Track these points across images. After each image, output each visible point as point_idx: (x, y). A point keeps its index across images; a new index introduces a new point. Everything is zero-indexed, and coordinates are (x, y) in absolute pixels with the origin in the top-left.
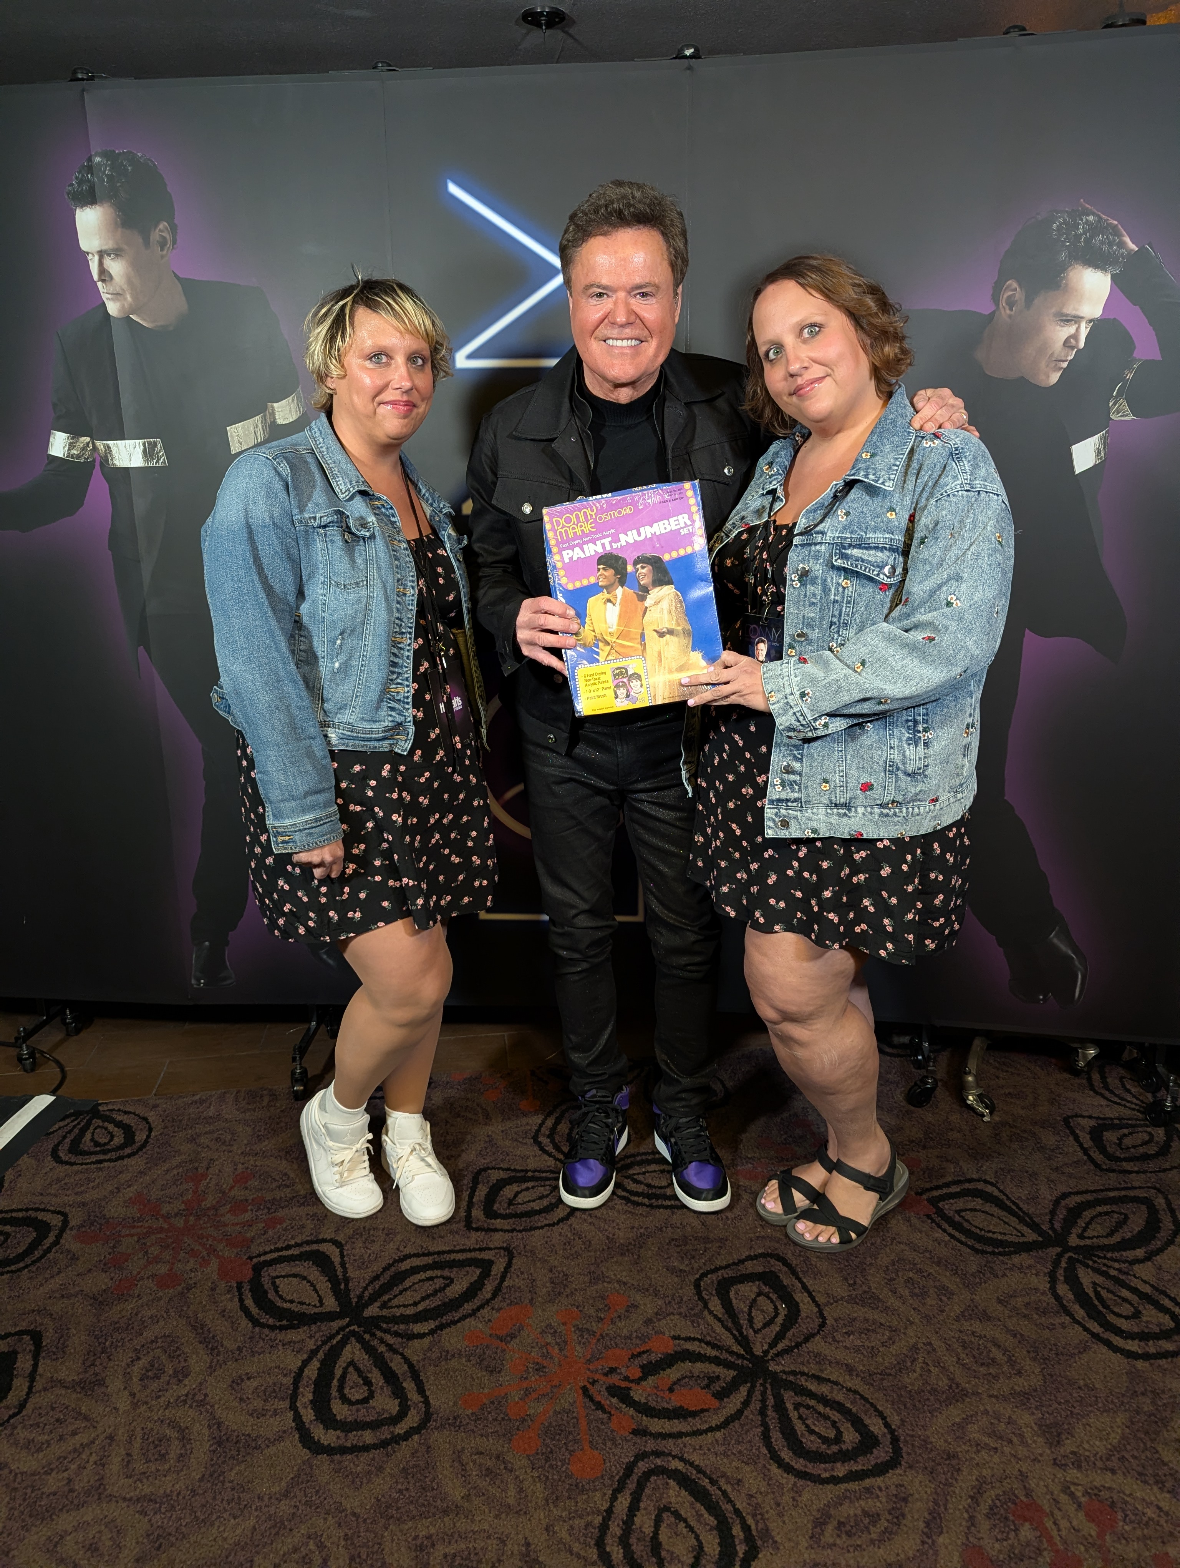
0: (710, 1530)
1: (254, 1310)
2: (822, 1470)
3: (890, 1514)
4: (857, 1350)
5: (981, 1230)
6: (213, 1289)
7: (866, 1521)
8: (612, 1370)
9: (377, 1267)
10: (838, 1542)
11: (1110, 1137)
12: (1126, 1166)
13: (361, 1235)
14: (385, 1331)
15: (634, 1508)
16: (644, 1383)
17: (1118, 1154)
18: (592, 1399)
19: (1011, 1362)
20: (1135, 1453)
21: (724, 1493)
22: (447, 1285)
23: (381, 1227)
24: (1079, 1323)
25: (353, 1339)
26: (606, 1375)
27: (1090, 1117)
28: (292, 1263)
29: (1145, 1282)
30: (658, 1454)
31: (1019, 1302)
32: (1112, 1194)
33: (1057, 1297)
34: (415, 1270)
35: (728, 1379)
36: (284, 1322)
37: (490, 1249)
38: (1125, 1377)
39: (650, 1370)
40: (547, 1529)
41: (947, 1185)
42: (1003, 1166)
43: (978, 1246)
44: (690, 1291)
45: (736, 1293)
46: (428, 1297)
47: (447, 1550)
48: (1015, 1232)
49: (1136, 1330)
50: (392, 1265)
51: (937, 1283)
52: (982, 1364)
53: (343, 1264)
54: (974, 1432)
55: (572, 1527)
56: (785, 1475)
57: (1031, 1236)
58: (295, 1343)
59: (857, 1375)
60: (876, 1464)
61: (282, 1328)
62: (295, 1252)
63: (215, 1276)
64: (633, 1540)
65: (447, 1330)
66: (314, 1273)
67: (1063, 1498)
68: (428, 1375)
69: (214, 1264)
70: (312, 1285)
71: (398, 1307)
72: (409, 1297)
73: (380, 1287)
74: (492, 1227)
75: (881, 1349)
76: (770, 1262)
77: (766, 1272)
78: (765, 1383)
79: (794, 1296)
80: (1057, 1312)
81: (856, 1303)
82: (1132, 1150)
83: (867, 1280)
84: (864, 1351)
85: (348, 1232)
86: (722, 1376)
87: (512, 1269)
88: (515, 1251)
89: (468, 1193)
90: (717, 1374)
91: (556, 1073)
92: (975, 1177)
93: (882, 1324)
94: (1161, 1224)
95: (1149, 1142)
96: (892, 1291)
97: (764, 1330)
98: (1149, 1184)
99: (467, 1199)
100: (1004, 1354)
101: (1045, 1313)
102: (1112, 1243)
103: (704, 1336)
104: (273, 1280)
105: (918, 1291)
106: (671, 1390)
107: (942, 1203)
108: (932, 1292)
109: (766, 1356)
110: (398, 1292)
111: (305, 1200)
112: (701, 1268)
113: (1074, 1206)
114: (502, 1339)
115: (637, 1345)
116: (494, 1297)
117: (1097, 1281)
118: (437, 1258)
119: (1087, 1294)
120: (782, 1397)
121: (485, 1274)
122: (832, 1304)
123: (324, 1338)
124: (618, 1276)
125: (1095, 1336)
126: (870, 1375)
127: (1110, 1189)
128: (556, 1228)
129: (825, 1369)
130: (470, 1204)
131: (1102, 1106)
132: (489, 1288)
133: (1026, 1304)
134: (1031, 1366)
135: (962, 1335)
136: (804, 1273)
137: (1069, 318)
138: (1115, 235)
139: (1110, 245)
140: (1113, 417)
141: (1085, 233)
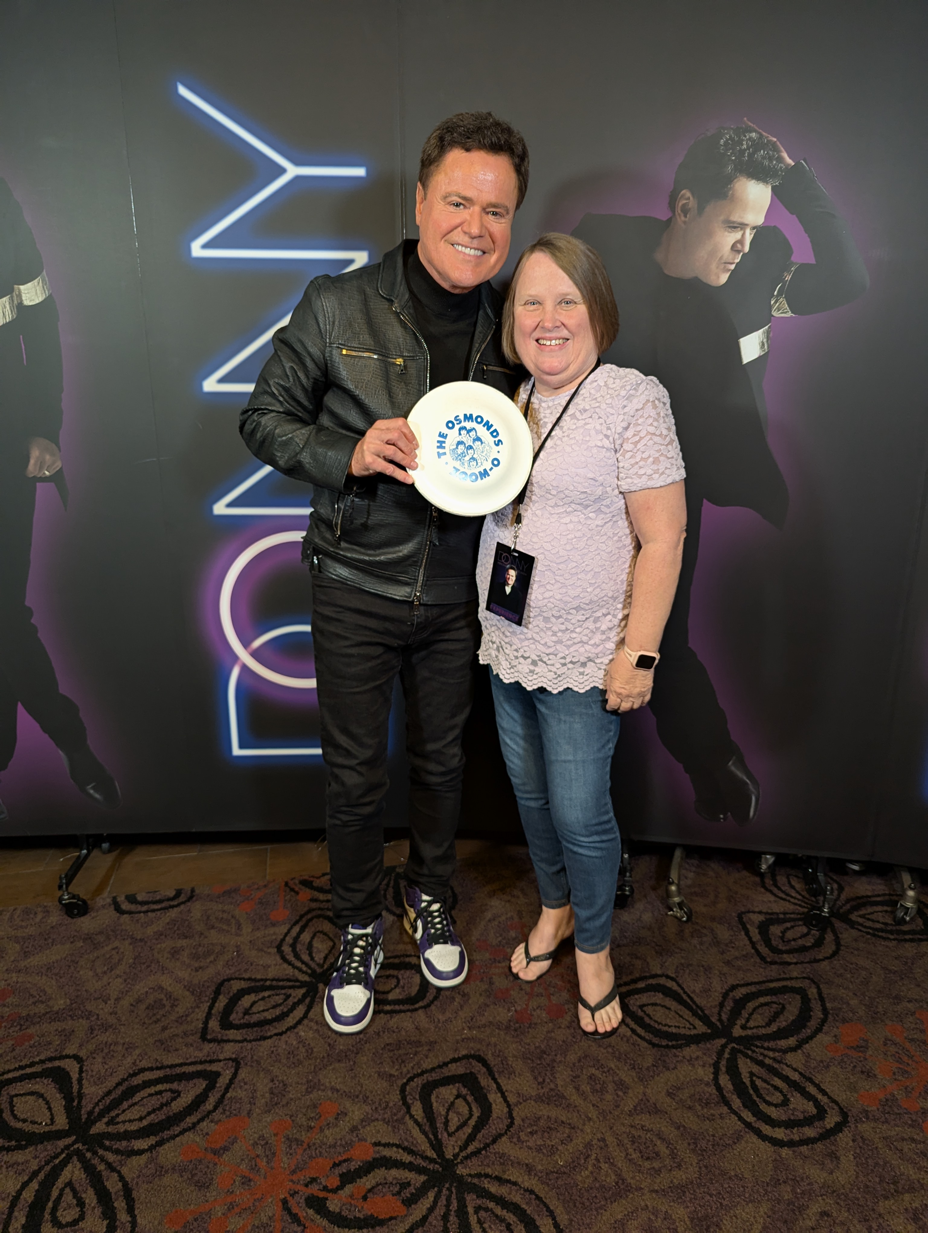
4: (539, 1150)
5: (659, 1024)
8: (313, 1180)
9: (112, 1082)
11: (775, 930)
12: (787, 958)
13: (102, 1050)
14: (107, 1149)
16: (341, 1192)
17: (780, 947)
18: (289, 1211)
19: (673, 1155)
22: (174, 1099)
23: (122, 1041)
24: (735, 1113)
25: (75, 1158)
26: (306, 1185)
27: (760, 912)
28: (33, 1081)
29: (795, 1070)
31: (686, 1094)
32: (772, 985)
33: (719, 1088)
34: (147, 1084)
35: (418, 1185)
37: (219, 1060)
38: (770, 1166)
39: (347, 1178)
41: (635, 981)
42: (683, 961)
43: (656, 1040)
44: (395, 1097)
45: (437, 1097)
46: (154, 1111)
48: (688, 1025)
49: (784, 1118)
50: (126, 1080)
51: (616, 1079)
52: (648, 1158)
53: (80, 1080)
57: (701, 1028)
58: (18, 1164)
59: (535, 1175)
61: (9, 1149)
62: (38, 1069)
65: (166, 1146)
66: (50, 1090)
68: (140, 1194)
70: (47, 1103)
71: (124, 1122)
72: (134, 1113)
73: (111, 1102)
74: (225, 1038)
75: (560, 1148)
76: (471, 1064)
77: (466, 1074)
78: (451, 1185)
79: (489, 1097)
80: (718, 1103)
81: (543, 1101)
82: (793, 943)
83: (555, 1077)
84: (545, 1151)
85: (91, 1047)
86: (413, 1182)
87: (236, 1080)
88: (242, 1062)
89: (209, 1004)
90: (409, 1180)
91: (307, 883)
92: (659, 972)
93: (563, 1122)
94: (812, 1013)
95: (807, 934)
96: (575, 1088)
97: (456, 1134)
98: (804, 975)
99: (206, 1010)
100: (667, 1147)
101: (707, 1104)
102: (769, 1032)
103: (403, 1142)
104: (12, 1097)
105: (598, 1087)
106: (365, 1198)
107: (628, 998)
108: (611, 1087)
109: (456, 1159)
110: (126, 1107)
111: (56, 1016)
112: (408, 1072)
113: (740, 998)
114: (215, 1152)
115: (340, 1153)
116: (216, 1108)
117: (753, 1071)
118: (168, 1071)
119: (744, 1083)
120: (464, 1199)
121: (211, 1087)
122: (521, 1103)
123: (48, 1157)
124: (333, 1084)
125: (748, 1125)
126: (547, 1174)
127: (771, 981)
128: (284, 1037)
129: (509, 1170)
130: (209, 1015)
131: (770, 902)
132: (212, 1099)
133: (691, 1096)
134: (690, 1158)
135: (632, 1131)
136: (500, 1073)
137: (735, 225)
138: (774, 151)
139: (771, 159)
140: (775, 314)
141: (748, 148)
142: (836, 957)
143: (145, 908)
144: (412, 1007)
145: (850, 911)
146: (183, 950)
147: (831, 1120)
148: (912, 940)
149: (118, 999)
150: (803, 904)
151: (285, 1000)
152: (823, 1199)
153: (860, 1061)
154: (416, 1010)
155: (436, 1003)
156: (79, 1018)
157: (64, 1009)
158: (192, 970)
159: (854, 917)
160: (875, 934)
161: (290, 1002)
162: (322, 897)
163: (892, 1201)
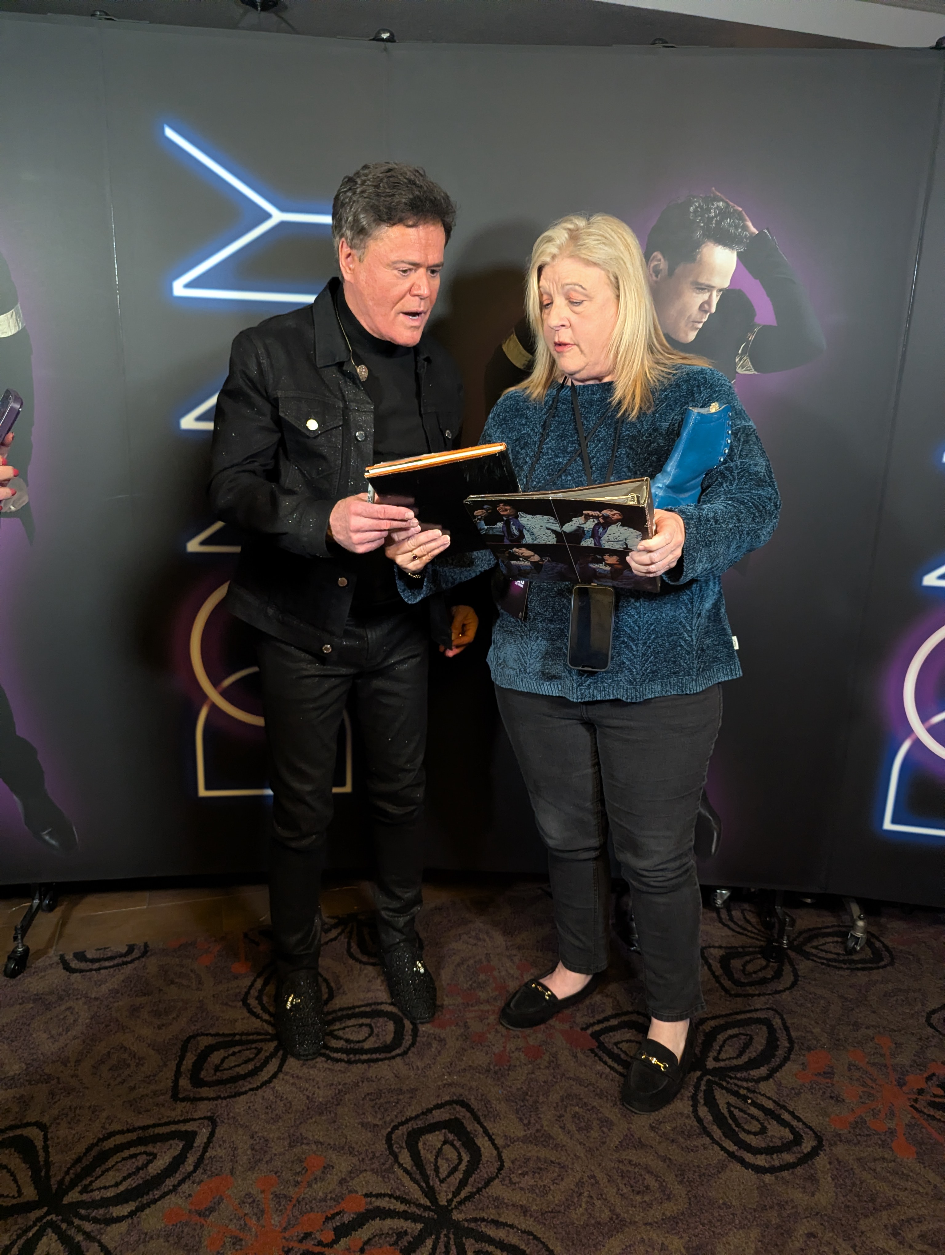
4: (532, 1190)
8: (307, 1235)
9: (81, 1148)
11: (736, 964)
12: (750, 990)
13: (67, 1115)
14: (82, 1218)
16: (336, 1246)
17: (743, 980)
19: (662, 1188)
22: (150, 1162)
23: (88, 1104)
24: (717, 1143)
25: (49, 1230)
26: (301, 1241)
27: (720, 947)
29: (769, 1098)
31: (668, 1127)
32: (739, 1017)
33: (700, 1120)
34: (119, 1148)
35: (416, 1233)
37: (195, 1120)
38: (756, 1192)
39: (341, 1232)
41: (607, 1019)
44: (381, 1147)
45: (424, 1144)
46: (129, 1176)
49: (763, 1145)
50: (96, 1144)
51: (600, 1115)
52: (638, 1193)
53: (46, 1148)
59: (531, 1216)
65: (147, 1211)
66: (14, 1161)
70: (12, 1174)
71: (99, 1189)
72: (109, 1179)
73: (83, 1169)
74: (197, 1096)
75: (552, 1188)
76: (455, 1109)
77: (450, 1119)
78: (449, 1233)
79: (476, 1141)
80: (699, 1134)
81: (530, 1142)
82: (754, 975)
83: (539, 1118)
84: (537, 1191)
85: (54, 1112)
86: (409, 1231)
87: (214, 1139)
88: (218, 1120)
89: (176, 1062)
90: (405, 1229)
92: (630, 1009)
93: (552, 1162)
94: (779, 1043)
95: (766, 966)
96: (561, 1127)
97: (448, 1180)
98: (768, 1006)
99: (174, 1069)
100: (656, 1180)
101: (689, 1136)
102: (741, 1063)
103: (394, 1191)
105: (583, 1125)
106: (362, 1250)
107: (603, 1036)
108: (595, 1124)
109: (450, 1205)
110: (100, 1173)
112: (393, 1121)
113: (710, 1031)
114: (201, 1214)
115: (331, 1206)
116: (195, 1169)
117: (730, 1101)
118: (141, 1134)
119: (723, 1114)
120: (463, 1245)
121: (188, 1147)
122: (509, 1146)
123: (19, 1232)
124: (316, 1137)
125: (731, 1155)
126: (542, 1214)
127: (737, 1013)
128: (260, 1092)
129: (503, 1213)
130: (178, 1074)
131: (728, 936)
132: (191, 1160)
133: (674, 1129)
134: (679, 1190)
135: (621, 1166)
136: (485, 1116)
137: (703, 287)
138: (740, 219)
139: (736, 227)
140: (739, 371)
141: (716, 216)
142: (796, 988)
143: (96, 965)
144: (388, 1055)
145: (804, 943)
146: (143, 1008)
147: (807, 1145)
148: (863, 969)
149: (78, 1062)
150: (759, 937)
152: (808, 1221)
153: (829, 1087)
154: (394, 1057)
155: (412, 1049)
156: (38, 1083)
157: (19, 1074)
158: (154, 1028)
159: (808, 948)
160: (829, 964)
161: (262, 1056)
163: (872, 1218)
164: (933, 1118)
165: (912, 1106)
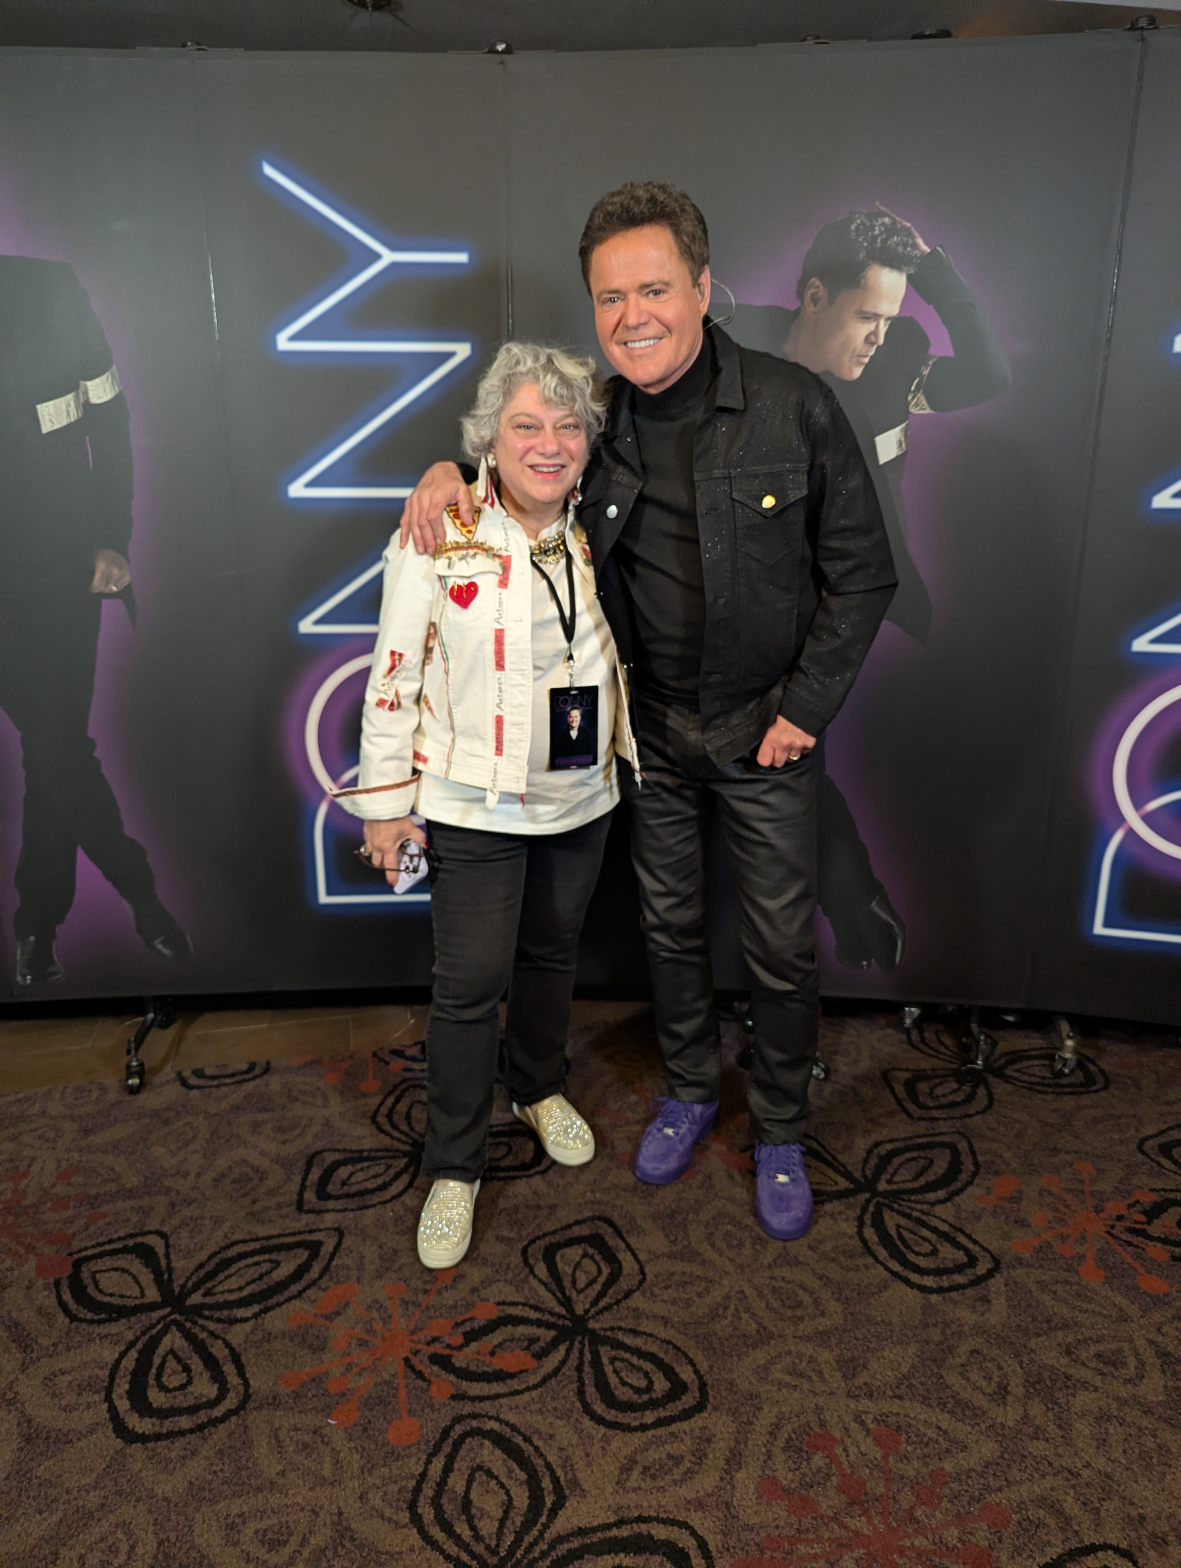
0: (521, 1484)
1: (73, 1306)
2: (631, 1419)
3: (694, 1455)
4: (674, 1302)
6: (29, 1288)
7: (671, 1463)
8: (435, 1340)
9: (203, 1256)
10: (643, 1485)
11: (923, 1087)
12: (935, 1113)
13: (188, 1225)
14: (207, 1318)
15: (447, 1469)
16: (465, 1349)
17: (929, 1103)
18: (412, 1368)
19: (817, 1303)
20: (923, 1379)
21: (537, 1449)
22: (274, 1269)
23: (210, 1215)
24: (881, 1263)
25: (174, 1328)
26: (428, 1344)
27: (907, 1070)
28: (114, 1258)
29: (945, 1221)
30: (474, 1416)
31: (828, 1246)
32: (920, 1141)
33: (864, 1241)
34: (241, 1256)
35: (548, 1339)
36: (103, 1316)
37: (320, 1230)
38: (919, 1311)
39: (471, 1337)
40: (361, 1498)
44: (516, 1259)
45: (562, 1256)
46: (253, 1281)
47: (258, 1527)
48: (829, 1182)
49: (932, 1266)
50: (219, 1252)
52: (790, 1307)
53: (167, 1255)
54: (777, 1373)
55: (385, 1493)
56: (596, 1426)
57: (844, 1184)
58: (113, 1335)
59: (673, 1326)
60: (684, 1409)
61: (100, 1322)
62: (119, 1245)
63: (32, 1274)
64: (444, 1501)
65: (271, 1313)
66: (135, 1265)
67: (854, 1426)
68: (249, 1358)
69: (33, 1261)
70: (134, 1277)
71: (222, 1293)
72: (233, 1283)
73: (205, 1275)
74: (323, 1208)
75: (696, 1300)
76: (597, 1225)
77: (592, 1235)
78: (583, 1339)
79: (617, 1255)
80: (863, 1254)
81: (676, 1258)
82: (942, 1099)
83: (688, 1235)
84: (680, 1303)
85: (175, 1222)
86: (542, 1338)
87: (342, 1248)
88: (345, 1231)
89: (301, 1176)
90: (537, 1335)
91: (398, 1053)
93: (698, 1276)
94: (962, 1167)
95: (957, 1090)
96: (710, 1244)
97: (586, 1291)
98: (954, 1130)
99: (299, 1182)
100: (810, 1296)
101: (850, 1256)
102: (917, 1186)
103: (528, 1300)
104: (93, 1275)
105: (734, 1243)
106: (492, 1354)
108: (748, 1244)
109: (587, 1314)
110: (223, 1278)
111: (131, 1194)
112: (529, 1235)
113: (885, 1154)
114: (327, 1317)
115: (461, 1313)
116: (321, 1277)
117: (900, 1223)
118: (265, 1243)
119: (890, 1236)
120: (598, 1352)
121: (314, 1255)
122: (652, 1260)
123: (143, 1328)
125: (895, 1274)
126: (684, 1325)
127: (919, 1137)
128: (388, 1206)
129: (642, 1323)
130: (303, 1187)
131: (917, 1058)
132: (316, 1269)
133: (834, 1248)
134: (834, 1306)
135: (773, 1282)
136: (628, 1232)
137: (868, 315)
138: (908, 237)
139: (905, 246)
140: (912, 410)
141: (881, 234)
142: (989, 1112)
143: (216, 1082)
144: (527, 1173)
145: (1005, 1066)
146: (265, 1124)
147: (982, 1268)
148: (1071, 1093)
150: (953, 1060)
151: (386, 1170)
152: (973, 1339)
153: (1014, 1211)
154: (532, 1175)
156: (156, 1195)
157: (138, 1186)
158: (278, 1143)
159: (1009, 1072)
160: (1032, 1087)
161: (392, 1172)
162: (416, 1066)
163: (1044, 1338)
164: (1130, 1244)
165: (1108, 1232)
